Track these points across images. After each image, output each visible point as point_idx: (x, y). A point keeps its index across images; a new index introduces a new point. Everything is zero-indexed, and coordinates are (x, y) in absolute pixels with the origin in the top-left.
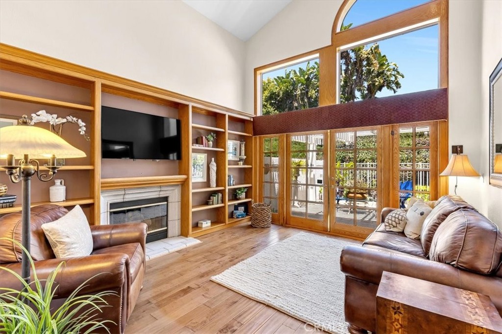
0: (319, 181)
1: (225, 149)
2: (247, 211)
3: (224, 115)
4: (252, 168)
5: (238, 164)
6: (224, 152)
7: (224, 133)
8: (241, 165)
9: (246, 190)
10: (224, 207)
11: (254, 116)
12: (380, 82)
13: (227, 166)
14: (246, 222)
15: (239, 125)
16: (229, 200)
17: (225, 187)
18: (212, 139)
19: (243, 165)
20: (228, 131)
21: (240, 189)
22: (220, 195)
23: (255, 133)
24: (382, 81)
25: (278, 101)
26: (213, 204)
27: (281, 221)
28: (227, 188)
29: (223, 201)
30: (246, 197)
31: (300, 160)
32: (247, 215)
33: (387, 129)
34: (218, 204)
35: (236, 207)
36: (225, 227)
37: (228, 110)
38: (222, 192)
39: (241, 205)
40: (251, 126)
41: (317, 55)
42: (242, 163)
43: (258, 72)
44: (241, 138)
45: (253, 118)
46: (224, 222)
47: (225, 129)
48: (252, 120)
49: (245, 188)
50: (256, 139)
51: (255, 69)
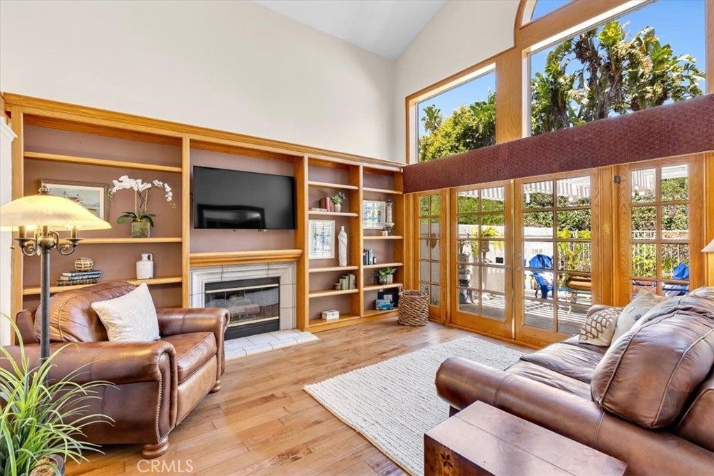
0: (499, 260)
1: (359, 214)
2: (395, 301)
3: (357, 167)
4: (402, 240)
5: (381, 235)
6: (358, 218)
7: (357, 191)
8: (386, 236)
9: (393, 271)
10: (358, 294)
11: (405, 164)
12: (654, 92)
13: (362, 238)
14: (393, 316)
15: (385, 180)
16: (366, 285)
17: (359, 266)
18: (340, 200)
19: (389, 235)
20: (362, 189)
21: (384, 269)
22: (353, 277)
23: (406, 190)
24: (660, 90)
25: (478, 139)
26: (341, 289)
27: (443, 318)
28: (362, 267)
29: (357, 285)
30: (395, 281)
31: (489, 227)
32: (396, 306)
33: (608, 172)
34: (349, 289)
35: (381, 295)
36: (360, 321)
37: (363, 159)
38: (356, 273)
39: (387, 291)
40: (401, 180)
41: (493, 66)
42: (387, 232)
43: (411, 102)
44: (387, 198)
45: (403, 168)
46: (358, 314)
47: (358, 186)
48: (402, 171)
49: (394, 267)
50: (408, 197)
51: (407, 98)
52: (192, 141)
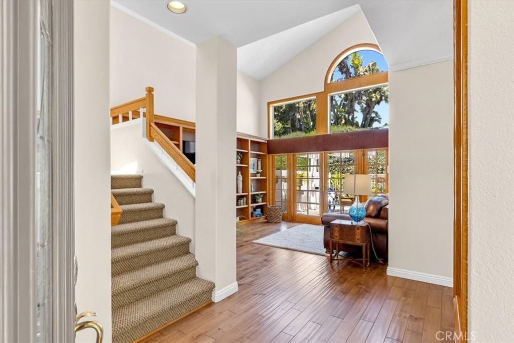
0: (317, 188)
1: (248, 165)
2: (262, 211)
3: (248, 140)
4: (266, 179)
5: (256, 176)
6: (248, 167)
7: (248, 153)
8: (259, 177)
9: (262, 196)
10: (248, 208)
11: (268, 139)
12: (376, 98)
13: (250, 178)
14: (262, 219)
15: (256, 146)
16: (252, 203)
17: (248, 193)
18: (240, 158)
19: (261, 176)
20: (250, 152)
21: (258, 195)
22: (245, 199)
23: (269, 152)
24: (379, 97)
26: (240, 205)
27: (289, 218)
28: (250, 193)
29: (247, 203)
30: (262, 202)
31: (303, 172)
32: (263, 215)
34: (244, 205)
35: (255, 209)
36: (249, 222)
37: (250, 136)
38: (247, 196)
39: (258, 207)
40: (266, 147)
41: (315, 97)
42: (259, 175)
43: (271, 105)
44: (258, 156)
45: (267, 141)
46: (248, 218)
47: (248, 151)
48: (266, 142)
49: (262, 194)
50: (269, 156)
51: (268, 103)
52: (183, 128)
